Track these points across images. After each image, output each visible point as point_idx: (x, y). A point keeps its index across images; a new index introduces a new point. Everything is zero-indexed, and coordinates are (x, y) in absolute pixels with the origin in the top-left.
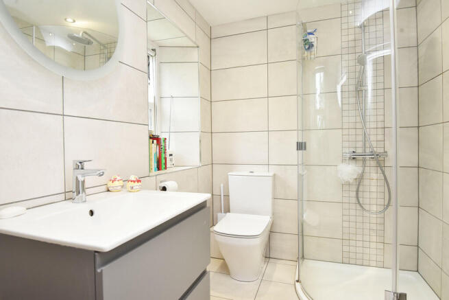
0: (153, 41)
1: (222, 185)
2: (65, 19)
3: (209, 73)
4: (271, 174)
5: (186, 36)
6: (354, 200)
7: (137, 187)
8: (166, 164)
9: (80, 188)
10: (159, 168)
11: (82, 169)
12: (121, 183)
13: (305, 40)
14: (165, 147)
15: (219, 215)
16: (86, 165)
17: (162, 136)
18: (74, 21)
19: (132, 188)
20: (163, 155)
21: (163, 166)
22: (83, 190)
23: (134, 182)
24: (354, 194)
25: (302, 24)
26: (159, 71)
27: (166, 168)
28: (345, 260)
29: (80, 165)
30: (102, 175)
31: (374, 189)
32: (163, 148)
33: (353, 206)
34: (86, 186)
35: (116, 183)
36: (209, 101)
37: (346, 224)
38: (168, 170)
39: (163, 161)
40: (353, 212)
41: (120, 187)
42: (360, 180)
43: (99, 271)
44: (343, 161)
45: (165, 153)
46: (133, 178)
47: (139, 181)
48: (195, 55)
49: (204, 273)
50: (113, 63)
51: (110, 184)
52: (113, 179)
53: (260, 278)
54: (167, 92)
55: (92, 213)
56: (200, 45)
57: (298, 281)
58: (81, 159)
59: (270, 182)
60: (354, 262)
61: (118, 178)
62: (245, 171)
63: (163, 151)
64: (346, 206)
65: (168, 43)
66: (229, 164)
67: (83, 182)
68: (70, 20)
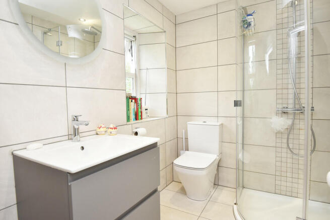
0: (133, 31)
1: (184, 131)
2: (79, 19)
3: (174, 50)
4: (218, 124)
5: (155, 25)
6: (285, 145)
7: (115, 132)
8: (141, 116)
9: (76, 132)
10: (136, 119)
11: (77, 120)
12: (105, 129)
13: (244, 21)
14: (141, 104)
15: (182, 152)
16: (80, 118)
17: (138, 97)
18: (85, 20)
19: (111, 133)
20: (140, 110)
21: (140, 117)
22: (78, 134)
23: (112, 129)
24: (285, 141)
25: (243, 8)
26: (139, 51)
27: (142, 119)
28: (277, 191)
29: (76, 119)
30: (87, 125)
31: (302, 137)
32: (140, 105)
33: (284, 150)
34: (80, 131)
35: (102, 129)
36: (174, 71)
37: (278, 164)
38: (143, 120)
39: (140, 114)
40: (284, 155)
41: (103, 132)
42: (290, 129)
43: (69, 184)
44: (277, 114)
45: (141, 108)
46: (112, 126)
47: (115, 128)
48: (163, 38)
49: (155, 191)
50: (98, 50)
51: (98, 130)
52: (100, 126)
53: (208, 199)
54: (144, 65)
55: (83, 148)
56: (166, 30)
57: (235, 204)
58: (76, 115)
59: (217, 129)
60: (284, 193)
61: (103, 126)
62: (199, 121)
63: (139, 107)
64: (279, 150)
65: (144, 31)
66: (189, 116)
67: (78, 129)
68: (82, 20)
